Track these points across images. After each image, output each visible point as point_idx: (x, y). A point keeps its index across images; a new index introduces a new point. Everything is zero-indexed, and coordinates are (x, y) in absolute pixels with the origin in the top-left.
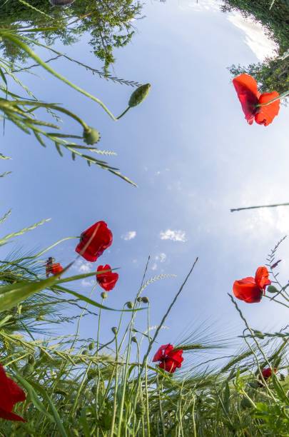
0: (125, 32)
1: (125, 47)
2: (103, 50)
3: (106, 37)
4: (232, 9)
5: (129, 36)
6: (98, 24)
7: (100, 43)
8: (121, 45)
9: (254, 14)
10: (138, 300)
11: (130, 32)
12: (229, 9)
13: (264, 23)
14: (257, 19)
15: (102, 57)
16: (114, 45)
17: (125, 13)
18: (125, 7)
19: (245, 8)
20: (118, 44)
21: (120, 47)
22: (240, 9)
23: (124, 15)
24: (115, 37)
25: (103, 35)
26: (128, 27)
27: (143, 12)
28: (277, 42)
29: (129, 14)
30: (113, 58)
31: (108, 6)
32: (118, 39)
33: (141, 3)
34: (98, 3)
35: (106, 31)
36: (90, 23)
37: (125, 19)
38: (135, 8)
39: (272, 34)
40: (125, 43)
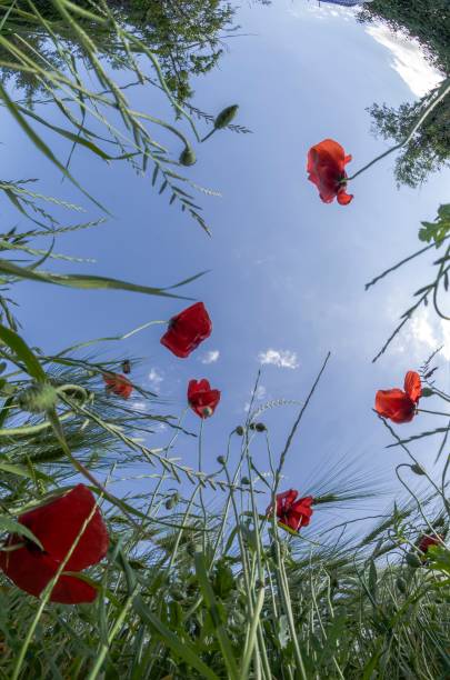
0: (207, 51)
1: (208, 73)
2: (174, 77)
3: (178, 58)
4: (373, 19)
5: (215, 57)
6: (166, 38)
7: (169, 67)
8: (203, 71)
9: (407, 27)
10: (252, 427)
11: (216, 50)
12: (370, 19)
13: (422, 41)
14: (412, 34)
15: (172, 89)
16: (192, 70)
17: (207, 21)
18: (207, 11)
19: (394, 17)
20: (198, 69)
21: (201, 74)
22: (387, 19)
23: (207, 24)
24: (192, 57)
25: (174, 55)
26: (213, 42)
27: (236, 19)
28: (444, 70)
29: (215, 23)
30: (189, 91)
31: (181, 10)
32: (198, 61)
33: (232, 6)
34: (165, 5)
35: (178, 48)
36: (153, 36)
37: (208, 30)
38: (223, 14)
39: (436, 58)
40: (208, 67)
